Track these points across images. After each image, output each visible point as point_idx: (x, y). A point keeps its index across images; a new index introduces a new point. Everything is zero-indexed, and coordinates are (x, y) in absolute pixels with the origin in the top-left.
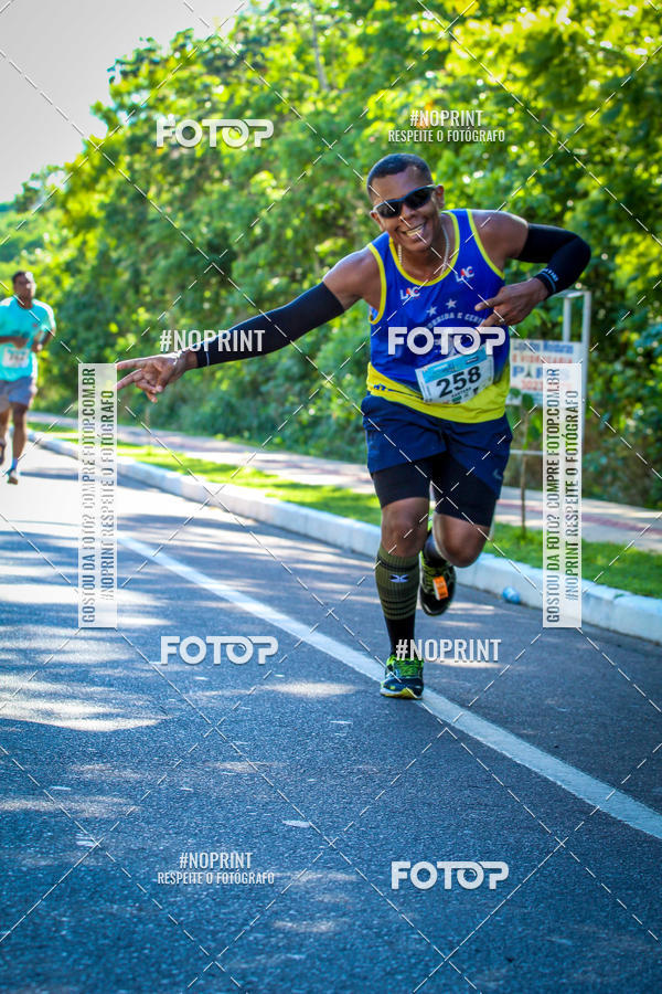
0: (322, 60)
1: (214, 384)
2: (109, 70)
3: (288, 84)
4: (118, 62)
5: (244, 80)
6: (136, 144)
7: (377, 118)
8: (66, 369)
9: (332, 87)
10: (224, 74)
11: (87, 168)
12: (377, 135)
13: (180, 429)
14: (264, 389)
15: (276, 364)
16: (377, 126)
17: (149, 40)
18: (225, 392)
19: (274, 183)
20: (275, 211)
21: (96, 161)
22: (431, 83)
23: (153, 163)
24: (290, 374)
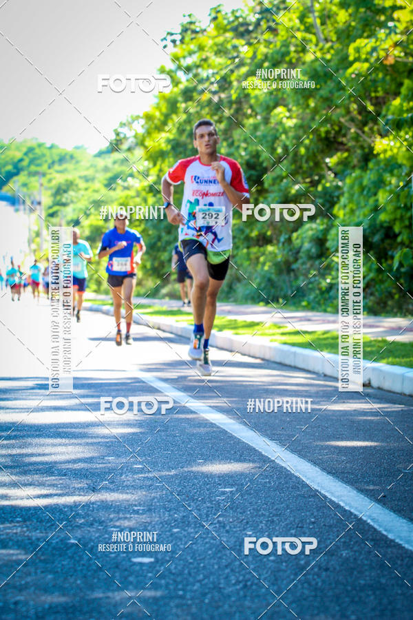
0: (318, 21)
1: (260, 266)
2: (162, 40)
3: (293, 40)
4: (168, 33)
5: (262, 41)
6: (189, 94)
7: (357, 60)
8: (156, 264)
9: (327, 40)
10: (247, 37)
11: (157, 114)
12: (356, 72)
13: (236, 301)
14: (294, 266)
15: (301, 247)
16: (357, 65)
17: (190, 16)
18: (267, 271)
19: (287, 114)
20: (291, 134)
21: (164, 110)
22: (392, 31)
23: (202, 107)
24: (311, 254)
